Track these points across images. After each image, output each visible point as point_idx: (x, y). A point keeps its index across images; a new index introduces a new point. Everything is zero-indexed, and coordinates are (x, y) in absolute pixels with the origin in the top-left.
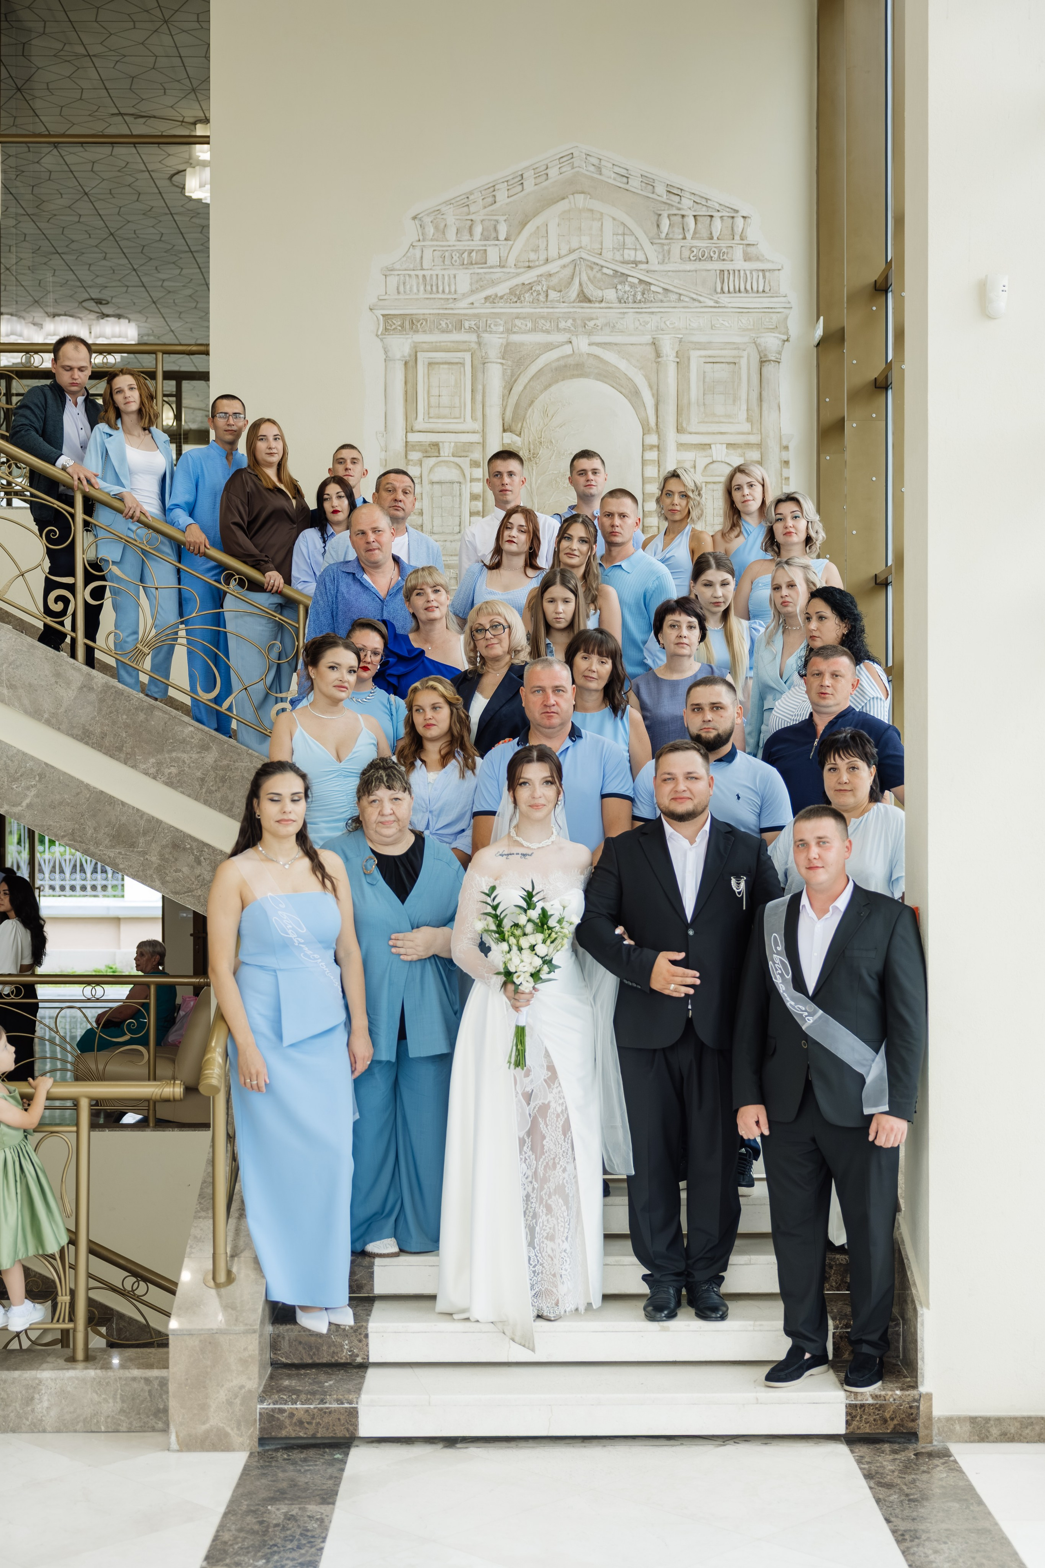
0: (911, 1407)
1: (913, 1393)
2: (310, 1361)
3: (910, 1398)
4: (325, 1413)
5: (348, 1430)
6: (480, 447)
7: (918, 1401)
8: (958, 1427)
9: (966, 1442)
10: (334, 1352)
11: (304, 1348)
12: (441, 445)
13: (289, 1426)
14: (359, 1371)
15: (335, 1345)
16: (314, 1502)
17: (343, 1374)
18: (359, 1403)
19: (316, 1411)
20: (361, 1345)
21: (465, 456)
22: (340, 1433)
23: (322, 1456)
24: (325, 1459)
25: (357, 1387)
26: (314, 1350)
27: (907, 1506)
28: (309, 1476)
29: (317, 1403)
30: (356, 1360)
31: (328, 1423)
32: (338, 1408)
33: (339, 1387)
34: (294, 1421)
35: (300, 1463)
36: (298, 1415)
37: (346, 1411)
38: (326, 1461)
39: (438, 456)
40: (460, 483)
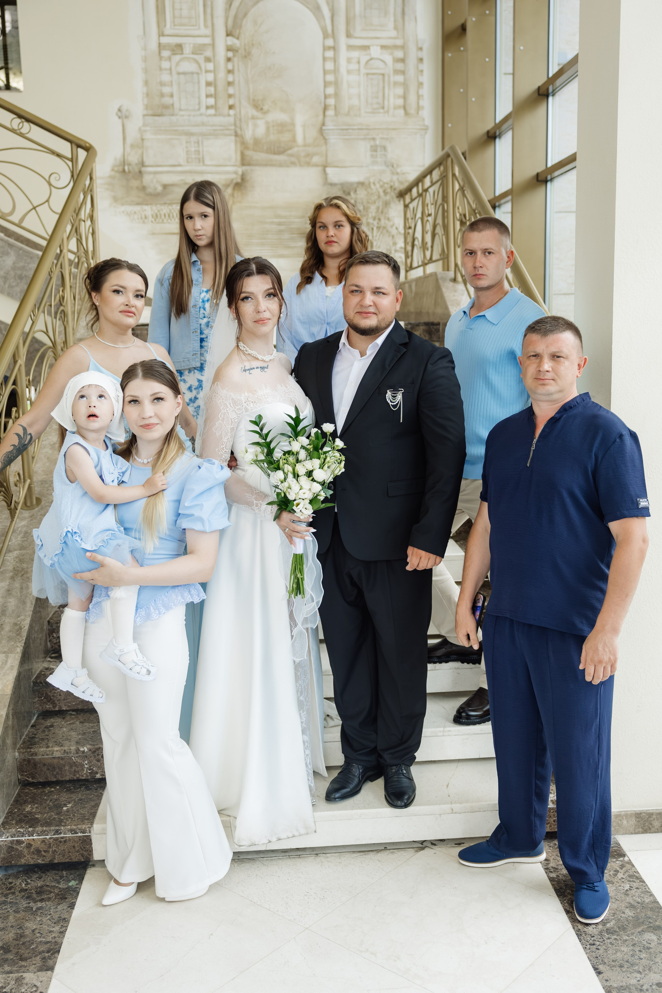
2: (55, 780)
4: (61, 842)
5: (83, 855)
6: (210, 48)
8: (625, 822)
9: (632, 833)
10: (75, 771)
11: (49, 769)
12: (183, 46)
13: (28, 855)
14: (98, 786)
15: (76, 765)
16: (33, 966)
17: (83, 792)
18: (92, 832)
19: (51, 840)
20: (99, 764)
21: (201, 54)
22: (76, 857)
23: (58, 883)
24: (60, 888)
25: (92, 811)
26: (57, 770)
27: (609, 941)
28: (39, 919)
29: (52, 834)
30: (96, 776)
31: (63, 850)
32: (72, 837)
33: (75, 812)
34: (32, 851)
35: (35, 896)
36: (35, 845)
37: (80, 840)
38: (60, 892)
39: (182, 54)
40: (198, 74)
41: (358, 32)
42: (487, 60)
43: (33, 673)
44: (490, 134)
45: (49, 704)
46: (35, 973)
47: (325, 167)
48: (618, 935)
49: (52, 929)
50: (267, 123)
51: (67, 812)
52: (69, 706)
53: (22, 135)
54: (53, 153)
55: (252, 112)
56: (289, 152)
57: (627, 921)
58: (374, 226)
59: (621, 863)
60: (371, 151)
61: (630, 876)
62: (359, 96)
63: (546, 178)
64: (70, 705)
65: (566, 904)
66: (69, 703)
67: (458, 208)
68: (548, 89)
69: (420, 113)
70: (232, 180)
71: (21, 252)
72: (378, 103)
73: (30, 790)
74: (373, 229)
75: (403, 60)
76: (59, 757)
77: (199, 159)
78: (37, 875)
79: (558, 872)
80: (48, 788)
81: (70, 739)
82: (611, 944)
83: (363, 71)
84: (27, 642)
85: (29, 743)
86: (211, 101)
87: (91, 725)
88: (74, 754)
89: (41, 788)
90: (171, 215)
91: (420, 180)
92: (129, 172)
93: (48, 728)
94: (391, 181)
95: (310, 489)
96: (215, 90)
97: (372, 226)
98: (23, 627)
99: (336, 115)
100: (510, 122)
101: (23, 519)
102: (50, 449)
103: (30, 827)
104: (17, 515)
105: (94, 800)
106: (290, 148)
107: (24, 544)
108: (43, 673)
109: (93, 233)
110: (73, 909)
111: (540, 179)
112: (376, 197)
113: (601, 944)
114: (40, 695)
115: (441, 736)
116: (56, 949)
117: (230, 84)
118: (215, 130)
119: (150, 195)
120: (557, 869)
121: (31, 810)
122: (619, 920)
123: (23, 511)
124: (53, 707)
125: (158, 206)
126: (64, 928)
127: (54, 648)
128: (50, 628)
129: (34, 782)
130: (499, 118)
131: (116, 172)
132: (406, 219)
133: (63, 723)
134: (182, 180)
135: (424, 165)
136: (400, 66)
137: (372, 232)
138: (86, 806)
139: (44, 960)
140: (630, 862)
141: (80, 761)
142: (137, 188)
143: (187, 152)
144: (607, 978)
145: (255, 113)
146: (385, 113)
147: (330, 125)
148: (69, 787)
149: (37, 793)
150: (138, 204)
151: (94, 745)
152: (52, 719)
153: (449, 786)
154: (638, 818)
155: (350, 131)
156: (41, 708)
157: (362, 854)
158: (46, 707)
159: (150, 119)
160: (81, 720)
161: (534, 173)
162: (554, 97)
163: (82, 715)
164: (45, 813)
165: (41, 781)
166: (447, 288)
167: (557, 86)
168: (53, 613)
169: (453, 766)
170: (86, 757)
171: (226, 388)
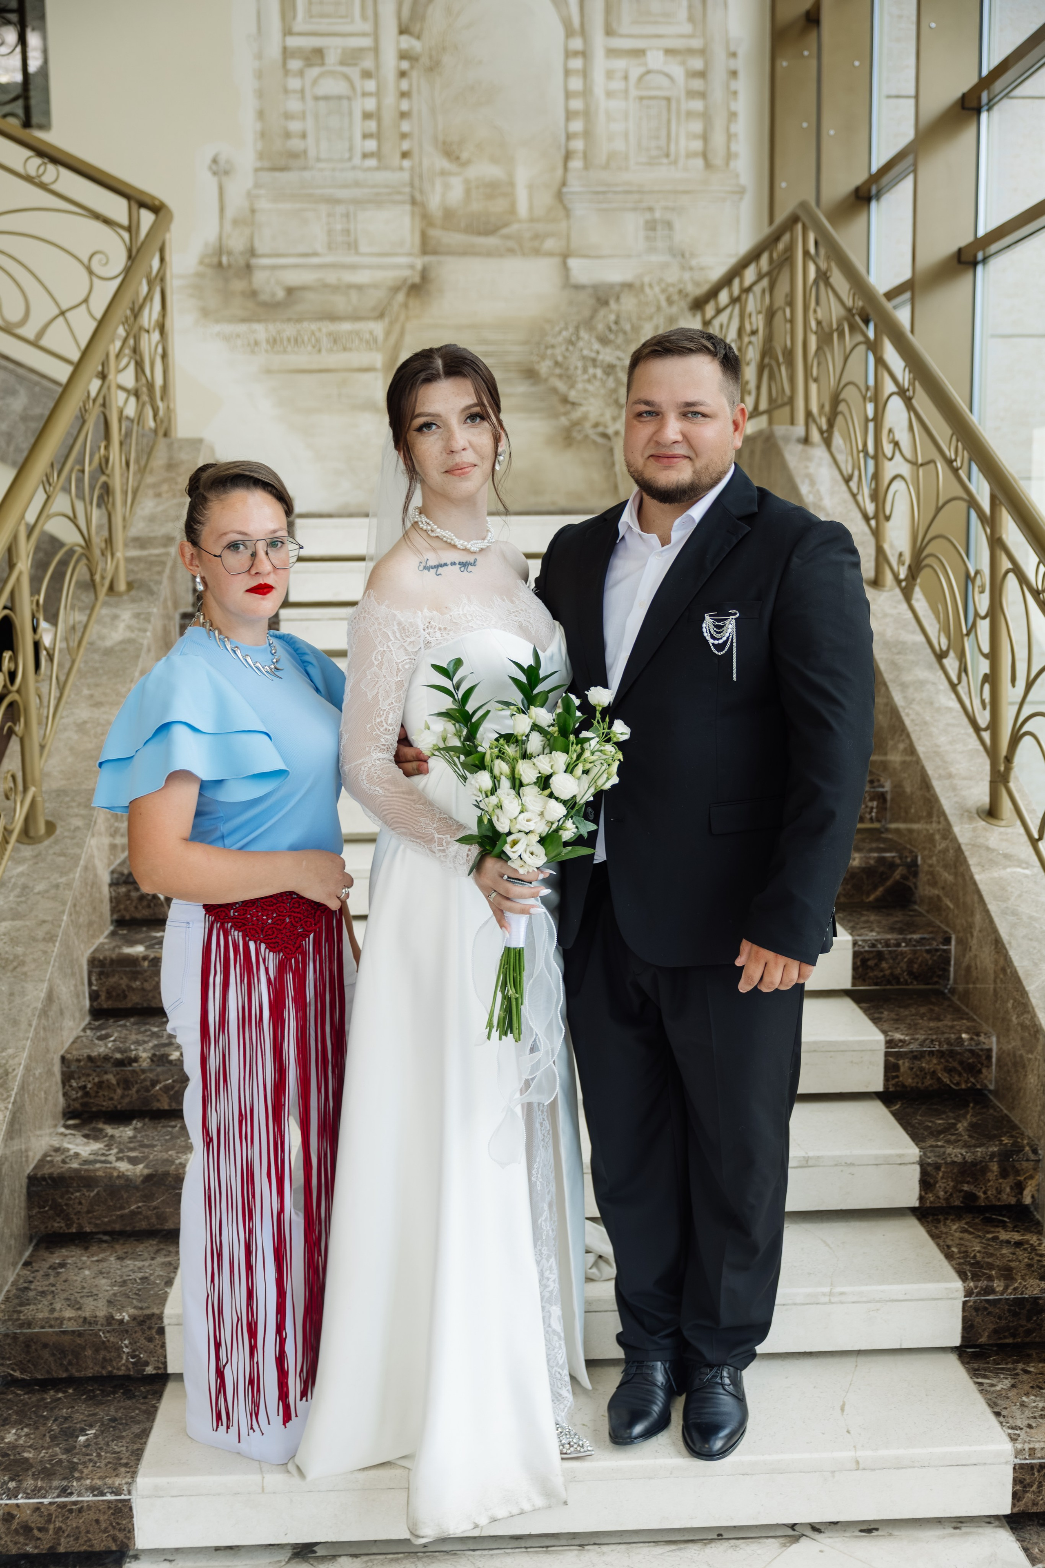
2: (64, 1375)
4: (71, 1511)
5: (114, 1539)
6: (371, 55)
10: (104, 1359)
11: (53, 1355)
12: (325, 51)
13: (7, 1535)
14: (148, 1391)
15: (106, 1348)
17: (119, 1401)
18: (134, 1492)
19: (53, 1507)
20: (152, 1346)
21: (355, 65)
22: (100, 1543)
25: (136, 1447)
26: (70, 1357)
29: (55, 1495)
30: (144, 1370)
31: (77, 1528)
32: (94, 1502)
33: (101, 1449)
34: (13, 1527)
36: (21, 1517)
37: (109, 1508)
39: (323, 64)
40: (349, 99)
41: (625, 25)
42: (857, 63)
43: (30, 1160)
44: (860, 194)
45: (58, 1220)
47: (565, 256)
50: (467, 182)
51: (85, 1447)
52: (96, 1225)
53: (43, 186)
54: (97, 216)
55: (442, 163)
56: (505, 231)
60: (646, 230)
62: (626, 135)
63: (975, 256)
64: (98, 1222)
67: (815, 311)
68: (979, 99)
69: (732, 164)
70: (405, 280)
71: (37, 389)
72: (658, 148)
73: (18, 1395)
75: (702, 74)
76: (73, 1332)
77: (349, 244)
80: (52, 1393)
81: (97, 1295)
83: (634, 93)
84: (18, 1099)
85: (16, 1301)
86: (371, 145)
87: (139, 1264)
88: (102, 1325)
89: (38, 1390)
90: (299, 340)
91: (737, 271)
92: (230, 266)
93: (55, 1268)
94: (680, 282)
95: (542, 814)
96: (379, 125)
98: (10, 1070)
99: (586, 167)
100: (910, 160)
101: (18, 862)
103: (12, 1479)
104: (8, 853)
105: (138, 1422)
106: (506, 225)
107: (20, 909)
108: (49, 1159)
109: (164, 356)
111: (963, 258)
112: (653, 309)
114: (42, 1203)
115: (825, 1304)
117: (403, 115)
118: (376, 194)
119: (265, 304)
121: (16, 1440)
123: (22, 847)
124: (67, 1225)
125: (278, 324)
127: (72, 1107)
128: (65, 1069)
129: (23, 1380)
130: (878, 162)
131: (207, 266)
133: (84, 1258)
134: (320, 280)
135: (737, 252)
136: (697, 84)
138: (124, 1434)
141: (115, 1340)
142: (243, 293)
143: (330, 232)
145: (446, 164)
146: (670, 164)
147: (575, 185)
148: (93, 1391)
149: (29, 1401)
150: (244, 320)
151: (141, 1308)
152: (64, 1251)
153: (846, 1408)
155: (610, 195)
156: (42, 1227)
157: (673, 1547)
158: (53, 1226)
159: (266, 176)
160: (120, 1253)
161: (953, 248)
162: (991, 112)
163: (121, 1242)
164: (43, 1447)
165: (39, 1377)
166: (792, 455)
167: (997, 91)
168: (71, 1040)
169: (849, 1363)
170: (127, 1331)
171: (387, 602)
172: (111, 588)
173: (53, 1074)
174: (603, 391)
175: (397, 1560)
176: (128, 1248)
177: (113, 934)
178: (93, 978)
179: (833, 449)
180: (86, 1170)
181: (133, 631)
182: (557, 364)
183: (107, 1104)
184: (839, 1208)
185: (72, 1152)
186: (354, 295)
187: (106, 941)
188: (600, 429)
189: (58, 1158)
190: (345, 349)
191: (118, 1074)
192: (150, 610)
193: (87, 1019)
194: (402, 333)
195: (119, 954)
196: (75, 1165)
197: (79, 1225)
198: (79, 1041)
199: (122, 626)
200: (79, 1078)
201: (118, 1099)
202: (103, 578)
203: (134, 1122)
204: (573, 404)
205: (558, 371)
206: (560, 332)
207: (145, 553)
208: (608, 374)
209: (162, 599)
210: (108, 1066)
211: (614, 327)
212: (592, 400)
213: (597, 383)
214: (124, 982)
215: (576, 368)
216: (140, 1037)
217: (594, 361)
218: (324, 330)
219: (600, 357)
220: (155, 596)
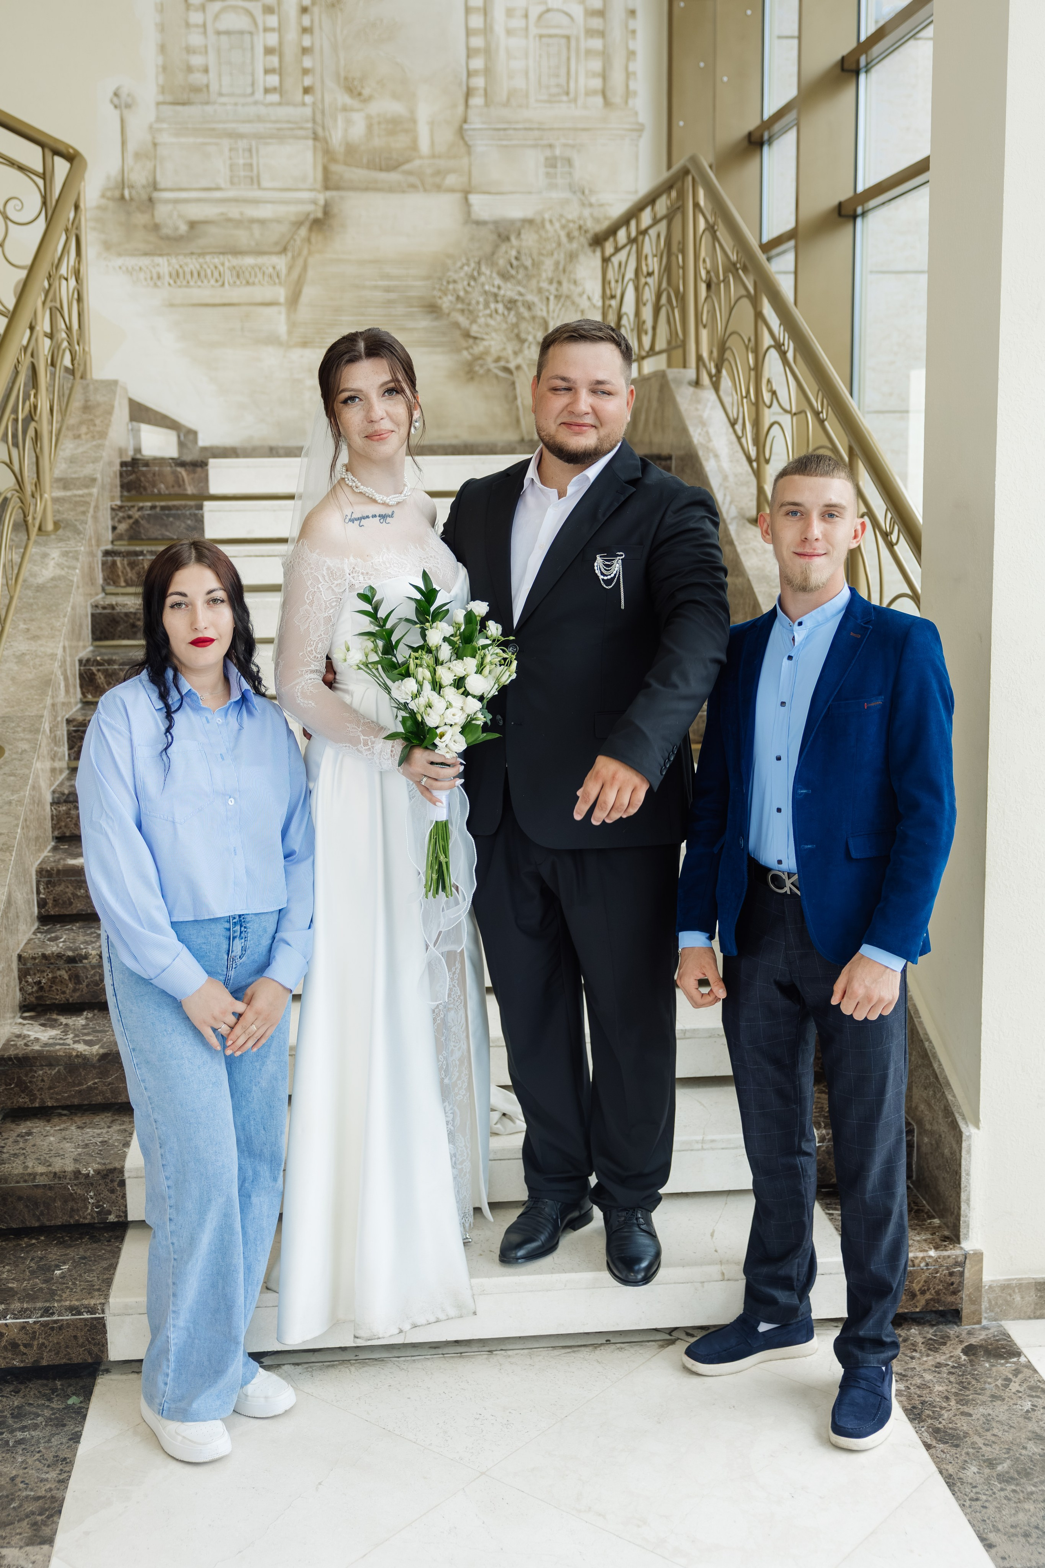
0: (951, 1274)
1: (953, 1252)
2: (37, 1225)
3: (951, 1261)
4: (52, 1329)
5: (90, 1352)
7: (962, 1264)
8: (1018, 1298)
9: (1030, 1318)
10: (72, 1210)
11: (27, 1206)
14: (111, 1236)
15: (73, 1199)
16: (18, 1537)
17: (86, 1245)
18: (107, 1311)
19: (37, 1326)
20: (114, 1197)
22: (78, 1356)
23: (48, 1400)
24: (53, 1409)
25: (105, 1277)
26: (42, 1208)
27: (1002, 1494)
28: (20, 1460)
29: (39, 1315)
30: (107, 1218)
31: (57, 1343)
32: (73, 1321)
33: (75, 1279)
34: (3, 1345)
35: (10, 1421)
36: (9, 1335)
37: (86, 1325)
38: (53, 1414)
40: (251, 33)
42: (749, 12)
44: (753, 139)
45: (23, 1095)
46: (21, 1547)
47: (466, 193)
48: (1017, 1485)
49: (44, 1476)
50: (369, 117)
51: (61, 1278)
52: (57, 1100)
54: (12, 163)
55: (344, 99)
56: (406, 167)
57: (1032, 1461)
58: (550, 294)
59: (1014, 1367)
60: (546, 167)
61: (1031, 1388)
62: (527, 73)
63: (855, 211)
64: (59, 1097)
65: (925, 1434)
66: (57, 1094)
67: (704, 261)
68: (858, 62)
69: (630, 102)
70: (308, 214)
72: (558, 85)
74: (548, 299)
75: (601, 13)
76: (45, 1186)
77: (252, 179)
78: (11, 1388)
79: (907, 1380)
80: (26, 1239)
81: (63, 1155)
82: (1006, 1498)
83: (533, 31)
86: (273, 80)
87: (99, 1131)
88: (70, 1179)
89: (14, 1238)
90: (202, 274)
91: (632, 215)
92: (132, 199)
93: (23, 1136)
94: (580, 218)
95: (462, 709)
96: (281, 61)
97: (547, 294)
99: (487, 104)
100: (792, 116)
102: (16, 663)
105: (106, 1259)
106: (408, 161)
108: (12, 1043)
109: (80, 300)
110: (78, 1442)
111: (844, 211)
112: (554, 245)
113: (990, 1499)
114: (8, 1081)
115: (698, 1150)
116: (54, 1508)
117: (305, 51)
118: (279, 129)
119: (168, 238)
120: (904, 1376)
122: (1017, 1459)
124: (31, 1100)
125: (181, 257)
126: (66, 1474)
127: (28, 1001)
128: (21, 966)
129: (1, 1229)
130: (770, 109)
131: (108, 199)
132: (605, 281)
133: (48, 1128)
134: (222, 214)
135: (636, 192)
136: (596, 23)
137: (548, 305)
138: (94, 1268)
139: (35, 1527)
140: (1029, 1366)
141: (81, 1193)
142: (145, 227)
143: (231, 165)
144: (1003, 1554)
145: (347, 100)
146: (569, 101)
147: (476, 122)
148: (62, 1237)
149: (7, 1247)
150: (146, 254)
151: (104, 1164)
152: (28, 1123)
153: (715, 1235)
154: (1039, 1290)
155: (511, 132)
156: (9, 1103)
157: (568, 1350)
158: (18, 1102)
159: (168, 110)
160: (79, 1123)
161: (835, 202)
162: (869, 75)
163: (80, 1114)
164: (24, 1280)
165: (14, 1226)
166: (684, 397)
167: (874, 55)
168: (25, 942)
169: (719, 1202)
170: (92, 1184)
171: (317, 551)
172: (40, 529)
173: (12, 970)
174: (504, 326)
175: (333, 1366)
176: (86, 1119)
177: (55, 849)
178: (41, 887)
179: (721, 393)
180: (48, 1051)
181: (63, 569)
182: (458, 298)
183: (60, 998)
184: (713, 1075)
185: (32, 1038)
186: (256, 230)
187: (50, 854)
188: (502, 363)
189: (21, 1043)
190: (248, 283)
191: (70, 970)
192: (78, 549)
193: (36, 925)
194: (305, 268)
195: (65, 865)
196: (37, 1047)
197: (42, 1099)
198: (32, 942)
199: (52, 564)
200: (35, 974)
201: (69, 993)
202: (34, 518)
203: (85, 1013)
204: (475, 338)
205: (460, 306)
206: (462, 268)
207: (69, 493)
208: (509, 310)
209: (87, 538)
210: (61, 963)
211: (515, 263)
212: (494, 335)
213: (499, 318)
214: (70, 890)
215: (478, 303)
216: (87, 938)
217: (496, 295)
218: (227, 264)
219: (502, 292)
220: (82, 536)
